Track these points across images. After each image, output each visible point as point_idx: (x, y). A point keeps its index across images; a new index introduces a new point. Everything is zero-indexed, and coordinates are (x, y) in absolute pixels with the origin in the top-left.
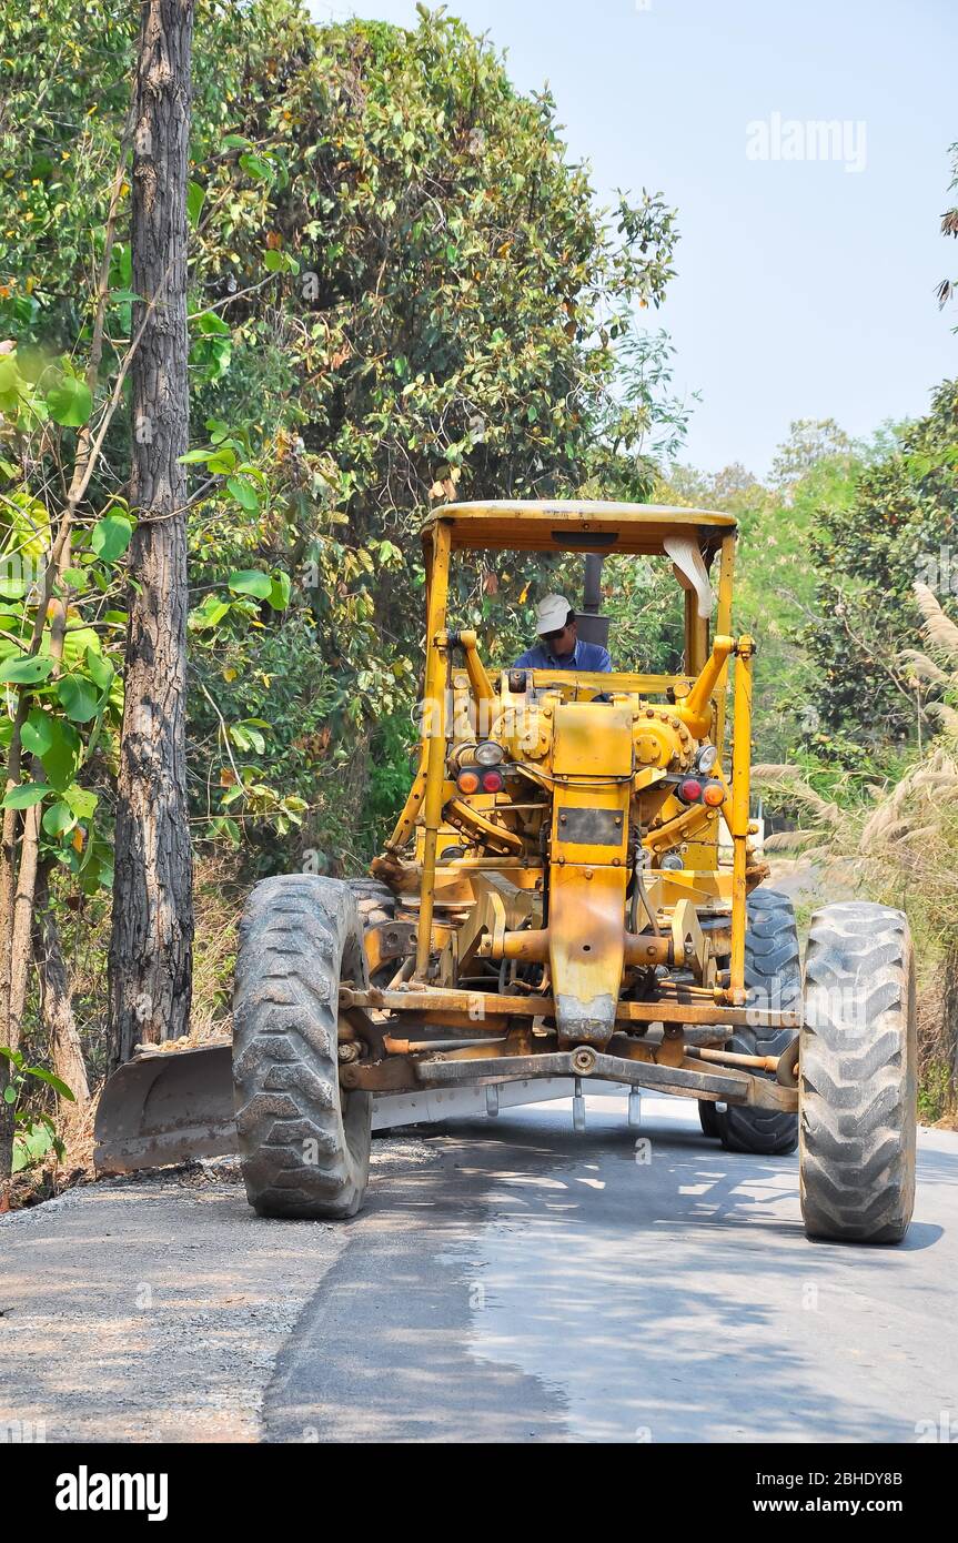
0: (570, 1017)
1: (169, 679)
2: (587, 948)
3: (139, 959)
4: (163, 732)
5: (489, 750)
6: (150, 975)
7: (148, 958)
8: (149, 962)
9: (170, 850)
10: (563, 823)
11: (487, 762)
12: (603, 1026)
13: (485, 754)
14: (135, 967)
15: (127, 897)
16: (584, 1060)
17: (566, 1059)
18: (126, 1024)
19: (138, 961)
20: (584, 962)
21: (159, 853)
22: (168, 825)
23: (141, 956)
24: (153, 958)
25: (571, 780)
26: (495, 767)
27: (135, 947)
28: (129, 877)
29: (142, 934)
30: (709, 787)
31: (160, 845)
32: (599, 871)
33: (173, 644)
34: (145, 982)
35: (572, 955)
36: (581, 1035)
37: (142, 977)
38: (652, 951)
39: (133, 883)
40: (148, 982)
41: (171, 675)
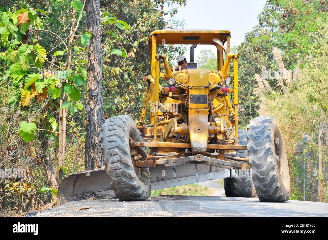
0: (195, 147)
1: (98, 76)
2: (199, 130)
3: (93, 145)
4: (97, 89)
5: (171, 81)
6: (96, 149)
7: (95, 145)
8: (96, 146)
9: (100, 118)
10: (191, 98)
11: (171, 84)
12: (204, 149)
13: (171, 82)
14: (92, 147)
15: (90, 130)
16: (199, 157)
17: (195, 157)
18: (90, 161)
19: (93, 146)
20: (198, 133)
21: (97, 119)
22: (99, 112)
23: (94, 144)
24: (97, 145)
25: (193, 87)
26: (173, 85)
27: (92, 142)
28: (90, 125)
29: (94, 139)
30: (229, 88)
31: (97, 117)
32: (201, 110)
33: (99, 67)
34: (95, 151)
35: (195, 132)
36: (198, 151)
37: (94, 150)
38: (216, 130)
39: (91, 127)
40: (96, 151)
41: (99, 75)
